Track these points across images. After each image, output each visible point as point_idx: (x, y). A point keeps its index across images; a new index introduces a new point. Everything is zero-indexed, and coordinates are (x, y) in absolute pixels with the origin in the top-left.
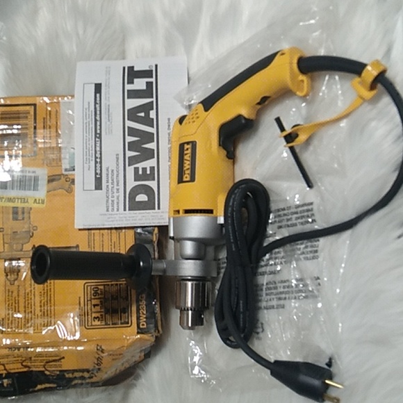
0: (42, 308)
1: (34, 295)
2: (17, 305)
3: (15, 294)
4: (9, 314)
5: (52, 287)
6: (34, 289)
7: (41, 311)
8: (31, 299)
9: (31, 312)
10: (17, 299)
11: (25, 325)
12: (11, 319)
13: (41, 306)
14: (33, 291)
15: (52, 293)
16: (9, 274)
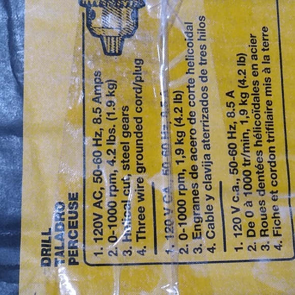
0: (240, 159)
1: (204, 101)
2: (132, 140)
3: (125, 93)
4: (98, 178)
5: (275, 76)
6: (204, 76)
7: (234, 169)
8: (191, 119)
9: (194, 173)
10: (132, 113)
11: (168, 226)
12: (107, 198)
13: (232, 150)
14: (199, 84)
15: (276, 97)
16: (98, 11)
